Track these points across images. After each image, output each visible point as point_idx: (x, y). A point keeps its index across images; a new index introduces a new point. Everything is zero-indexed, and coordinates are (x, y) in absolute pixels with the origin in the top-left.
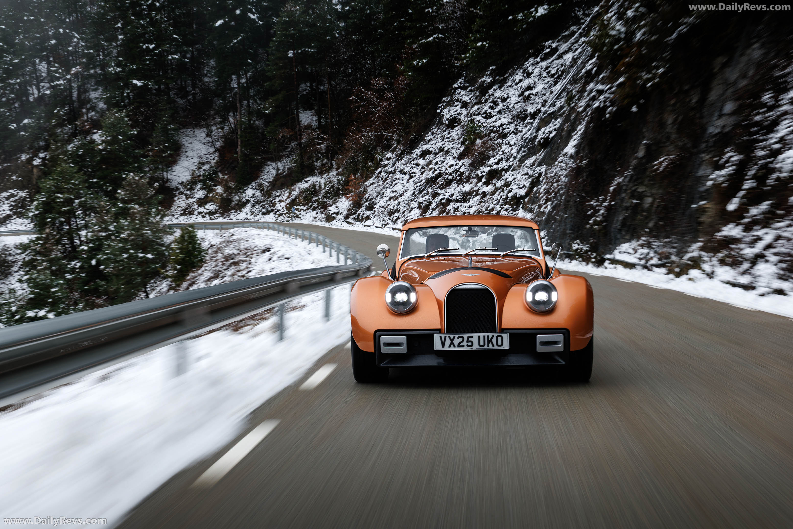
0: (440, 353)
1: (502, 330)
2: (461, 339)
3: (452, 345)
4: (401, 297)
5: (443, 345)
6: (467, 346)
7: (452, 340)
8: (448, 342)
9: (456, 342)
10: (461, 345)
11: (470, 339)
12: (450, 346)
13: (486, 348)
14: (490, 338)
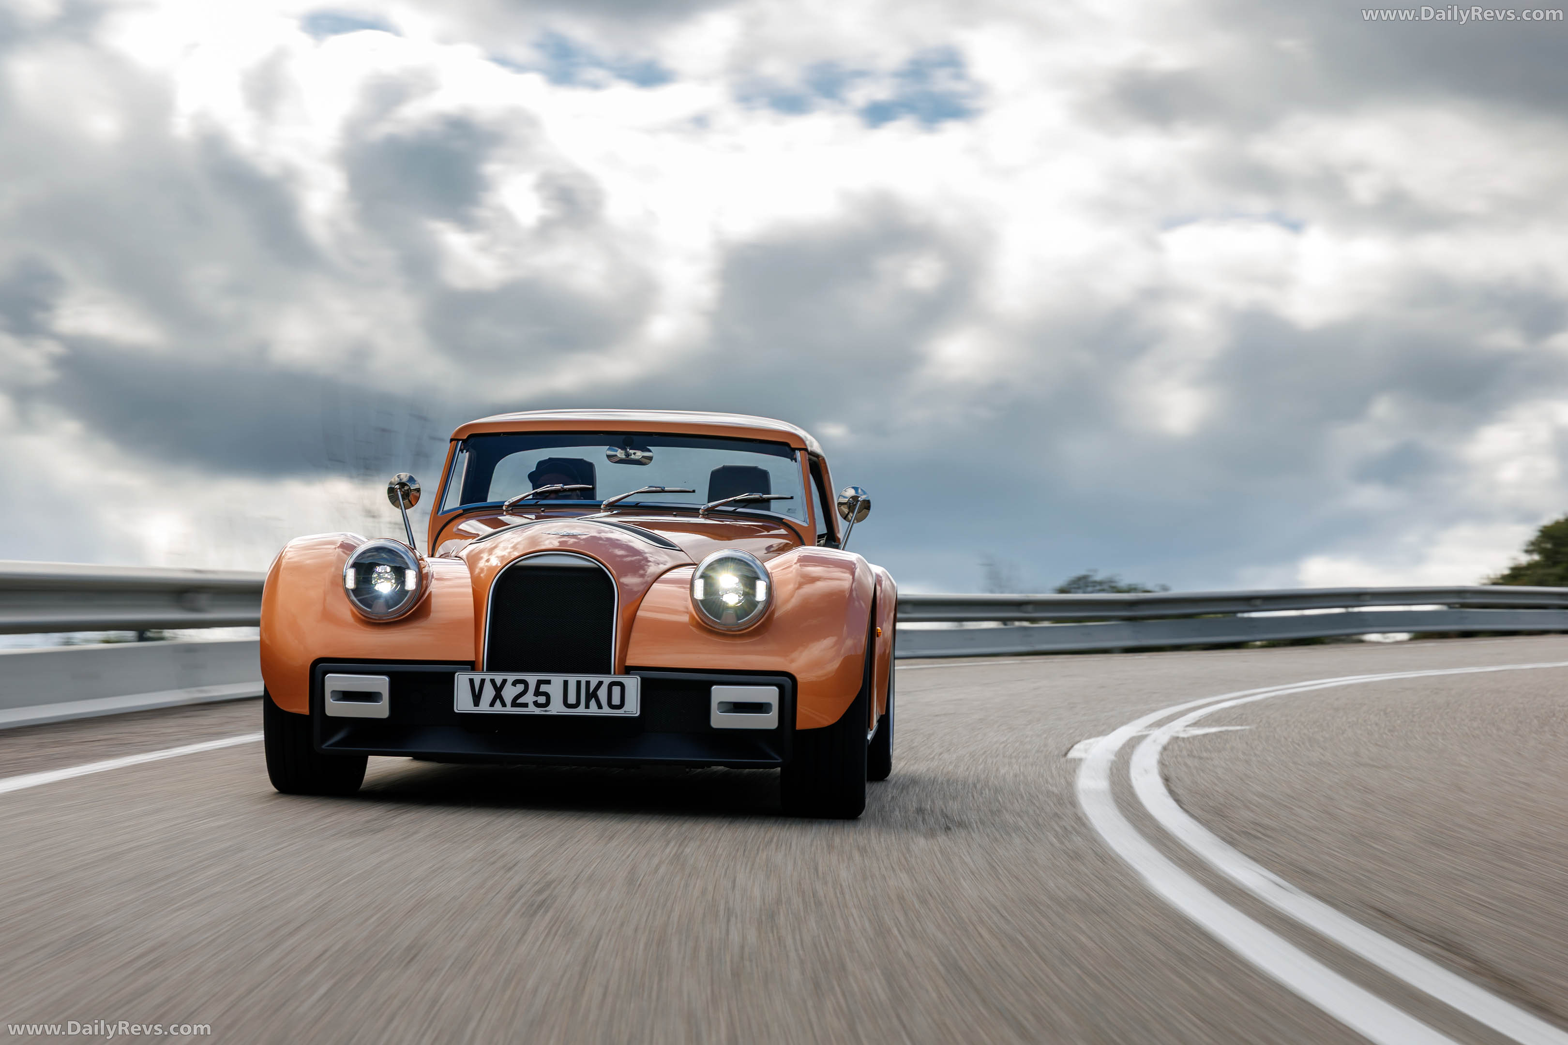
2: (520, 688)
3: (498, 702)
5: (477, 698)
6: (536, 704)
7: (498, 690)
8: (488, 693)
9: (509, 693)
10: (519, 701)
11: (543, 688)
12: (492, 704)
13: (581, 710)
14: (592, 689)
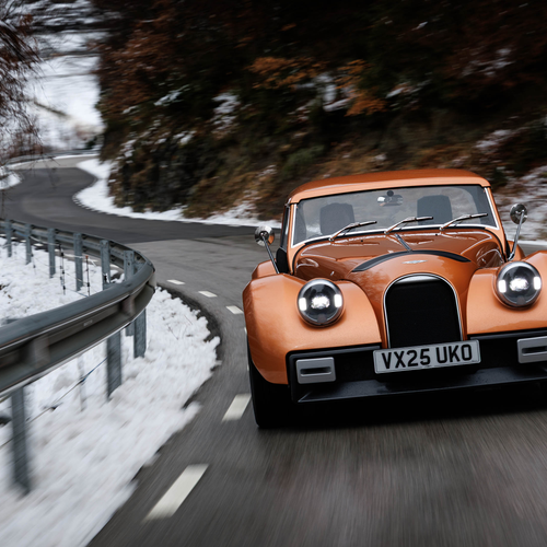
0: (383, 378)
1: (469, 337)
2: (412, 355)
3: (400, 364)
4: (320, 302)
5: (388, 365)
6: (422, 363)
7: (399, 358)
8: (394, 360)
9: (406, 359)
10: (413, 362)
11: (425, 354)
12: (397, 366)
13: (448, 364)
14: (453, 349)
